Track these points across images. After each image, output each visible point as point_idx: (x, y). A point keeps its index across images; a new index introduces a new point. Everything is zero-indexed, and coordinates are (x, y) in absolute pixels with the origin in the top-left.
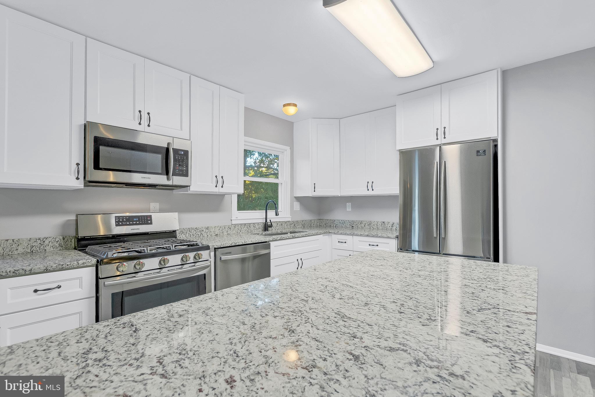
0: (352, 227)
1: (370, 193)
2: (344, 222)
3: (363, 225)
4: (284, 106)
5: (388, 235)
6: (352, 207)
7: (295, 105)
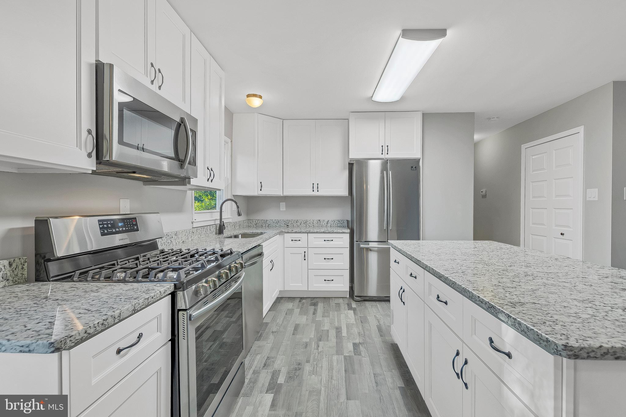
0: (288, 225)
1: (316, 193)
2: (278, 222)
3: (299, 224)
4: (248, 96)
5: (343, 231)
6: (287, 206)
7: (260, 97)
